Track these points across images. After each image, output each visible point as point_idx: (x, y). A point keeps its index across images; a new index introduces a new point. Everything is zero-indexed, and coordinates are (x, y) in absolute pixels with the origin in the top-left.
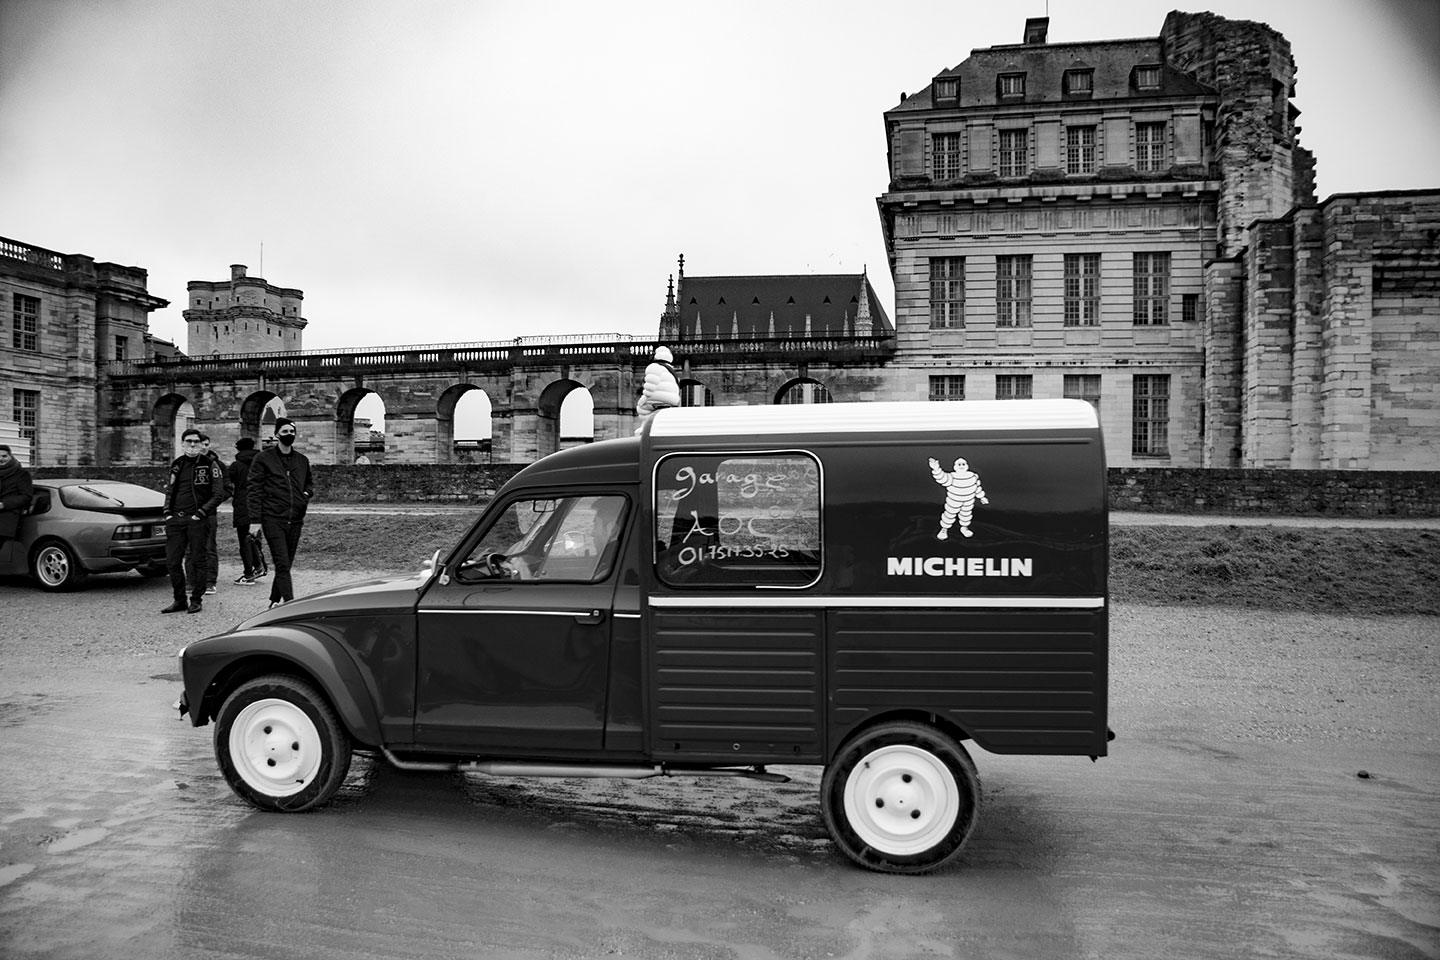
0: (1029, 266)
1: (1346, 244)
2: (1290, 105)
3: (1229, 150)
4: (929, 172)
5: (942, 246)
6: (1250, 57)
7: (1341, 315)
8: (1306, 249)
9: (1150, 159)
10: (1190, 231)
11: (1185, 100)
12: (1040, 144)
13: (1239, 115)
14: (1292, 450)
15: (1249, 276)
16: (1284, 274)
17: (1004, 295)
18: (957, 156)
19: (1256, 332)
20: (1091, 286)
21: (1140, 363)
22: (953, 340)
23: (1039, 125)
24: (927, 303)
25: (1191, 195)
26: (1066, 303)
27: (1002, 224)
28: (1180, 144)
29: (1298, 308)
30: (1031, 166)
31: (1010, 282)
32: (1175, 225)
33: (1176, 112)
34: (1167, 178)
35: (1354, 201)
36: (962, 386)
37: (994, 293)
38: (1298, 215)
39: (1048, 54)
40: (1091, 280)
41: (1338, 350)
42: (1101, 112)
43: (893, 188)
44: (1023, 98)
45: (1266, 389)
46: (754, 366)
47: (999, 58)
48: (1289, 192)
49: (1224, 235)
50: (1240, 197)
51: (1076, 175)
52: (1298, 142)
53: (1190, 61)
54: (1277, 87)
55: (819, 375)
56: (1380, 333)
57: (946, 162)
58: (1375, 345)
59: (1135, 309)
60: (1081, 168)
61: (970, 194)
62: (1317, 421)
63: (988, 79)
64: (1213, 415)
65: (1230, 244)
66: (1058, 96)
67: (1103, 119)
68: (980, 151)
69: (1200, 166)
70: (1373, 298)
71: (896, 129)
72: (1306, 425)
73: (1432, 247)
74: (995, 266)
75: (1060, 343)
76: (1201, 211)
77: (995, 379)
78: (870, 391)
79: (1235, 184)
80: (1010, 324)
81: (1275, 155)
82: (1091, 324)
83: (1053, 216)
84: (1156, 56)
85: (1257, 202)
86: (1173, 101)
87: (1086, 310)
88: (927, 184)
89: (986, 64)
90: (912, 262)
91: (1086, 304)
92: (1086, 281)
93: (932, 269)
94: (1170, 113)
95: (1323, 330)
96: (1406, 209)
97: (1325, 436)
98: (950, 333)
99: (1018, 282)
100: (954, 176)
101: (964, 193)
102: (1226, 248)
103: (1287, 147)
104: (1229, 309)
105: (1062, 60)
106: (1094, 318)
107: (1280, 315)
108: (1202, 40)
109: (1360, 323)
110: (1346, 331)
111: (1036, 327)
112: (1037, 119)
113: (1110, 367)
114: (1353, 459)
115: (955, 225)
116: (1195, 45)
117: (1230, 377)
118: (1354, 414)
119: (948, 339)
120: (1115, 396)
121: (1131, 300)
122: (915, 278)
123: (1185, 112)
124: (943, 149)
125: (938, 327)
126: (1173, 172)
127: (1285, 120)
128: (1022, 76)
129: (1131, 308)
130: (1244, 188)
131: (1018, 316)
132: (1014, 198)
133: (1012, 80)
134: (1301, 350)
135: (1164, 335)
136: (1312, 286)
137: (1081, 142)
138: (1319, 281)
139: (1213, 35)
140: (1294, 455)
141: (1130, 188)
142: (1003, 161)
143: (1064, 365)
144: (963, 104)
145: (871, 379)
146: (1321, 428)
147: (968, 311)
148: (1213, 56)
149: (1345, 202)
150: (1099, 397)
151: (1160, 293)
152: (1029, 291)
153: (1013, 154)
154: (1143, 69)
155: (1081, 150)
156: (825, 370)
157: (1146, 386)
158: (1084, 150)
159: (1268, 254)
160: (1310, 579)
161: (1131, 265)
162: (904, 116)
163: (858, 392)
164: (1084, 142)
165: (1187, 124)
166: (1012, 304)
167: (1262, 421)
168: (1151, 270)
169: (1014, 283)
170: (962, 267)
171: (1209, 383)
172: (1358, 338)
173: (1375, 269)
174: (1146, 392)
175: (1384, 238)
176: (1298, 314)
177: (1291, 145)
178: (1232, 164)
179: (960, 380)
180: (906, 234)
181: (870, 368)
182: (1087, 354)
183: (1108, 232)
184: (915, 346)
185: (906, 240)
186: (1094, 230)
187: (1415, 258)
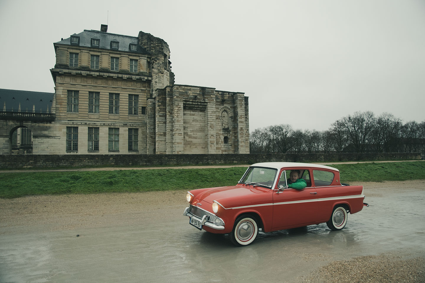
0: (99, 95)
1: (177, 97)
2: (169, 60)
3: (153, 70)
4: (68, 64)
5: (71, 87)
6: (159, 47)
7: (176, 115)
8: (169, 97)
9: (134, 69)
10: (144, 90)
11: (143, 55)
12: (103, 60)
13: (156, 61)
14: (166, 149)
15: (156, 103)
16: (164, 103)
17: (91, 103)
18: (78, 60)
19: (157, 118)
20: (117, 102)
21: (130, 125)
22: (75, 116)
23: (103, 55)
24: (66, 104)
25: (144, 80)
26: (110, 107)
27: (90, 83)
28: (141, 66)
29: (167, 112)
30: (100, 66)
32: (140, 88)
33: (141, 58)
34: (138, 75)
35: (179, 87)
36: (77, 130)
37: (88, 103)
38: (167, 88)
39: (107, 35)
40: (117, 101)
41: (176, 123)
42: (120, 54)
43: (56, 66)
44: (99, 47)
45: (160, 133)
46: (2, 121)
47: (92, 34)
48: (168, 82)
49: (152, 92)
51: (113, 71)
52: (171, 70)
53: (145, 45)
54: (165, 56)
55: (27, 125)
56: (186, 120)
57: (74, 61)
58: (184, 123)
59: (129, 110)
60: (115, 69)
61: (81, 72)
62: (172, 142)
63: (88, 39)
64: (149, 140)
65: (154, 94)
66: (109, 48)
67: (121, 56)
68: (85, 59)
69: (147, 73)
70: (184, 111)
71: (58, 49)
72: (169, 142)
73: (196, 100)
74: (88, 94)
75: (108, 118)
76: (146, 85)
77: (87, 128)
78: (46, 131)
79: (155, 79)
80: (93, 112)
81: (164, 72)
82: (117, 113)
83: (106, 82)
84: (136, 42)
85: (160, 84)
86: (140, 54)
87: (115, 109)
88: (67, 67)
89: (88, 35)
90: (61, 91)
91: (115, 108)
92: (115, 101)
93: (68, 93)
94: (139, 58)
95: (173, 118)
96: (190, 90)
97: (174, 145)
98: (74, 114)
99: (95, 100)
100: (76, 66)
101: (79, 72)
102: (153, 95)
103: (168, 71)
104: (153, 112)
105: (111, 38)
106: (118, 112)
107: (163, 114)
108: (148, 40)
109: (181, 117)
110: (177, 119)
111: (101, 113)
112: (102, 53)
113: (122, 126)
114: (180, 151)
115: (76, 81)
116: (145, 41)
117: (153, 130)
118: (180, 140)
119: (73, 115)
120: (123, 134)
121: (128, 107)
122: (62, 96)
123: (143, 58)
124: (73, 57)
125: (70, 112)
126: (139, 73)
127: (168, 64)
129: (128, 110)
131: (95, 110)
132: (94, 75)
133: (95, 41)
134: (168, 123)
135: (136, 117)
136: (170, 107)
137: (115, 62)
138: (172, 106)
139: (150, 40)
140: (167, 150)
141: (128, 76)
142: (92, 64)
143: (109, 125)
144: (80, 45)
145: (46, 127)
146: (172, 143)
147: (79, 107)
148: (150, 45)
149: (177, 86)
150: (119, 134)
151: (136, 106)
152: (99, 103)
153: (95, 62)
154: (133, 45)
155: (115, 64)
156: (30, 123)
157: (132, 131)
158: (116, 64)
159: (160, 98)
160: (134, 183)
161: (128, 97)
162: (60, 45)
163: (42, 131)
164: (116, 62)
165: (143, 61)
166: (93, 106)
167: (159, 141)
168: (133, 99)
169: (94, 100)
170: (78, 94)
171: (148, 131)
172: (180, 121)
173: (184, 104)
174: (132, 133)
175: (186, 96)
176: (167, 114)
177: (169, 71)
178: (154, 73)
179: (77, 128)
180: (60, 82)
181: (46, 123)
182: (115, 122)
183: (122, 88)
184: (62, 117)
185: (60, 84)
186: (118, 87)
187: (192, 102)
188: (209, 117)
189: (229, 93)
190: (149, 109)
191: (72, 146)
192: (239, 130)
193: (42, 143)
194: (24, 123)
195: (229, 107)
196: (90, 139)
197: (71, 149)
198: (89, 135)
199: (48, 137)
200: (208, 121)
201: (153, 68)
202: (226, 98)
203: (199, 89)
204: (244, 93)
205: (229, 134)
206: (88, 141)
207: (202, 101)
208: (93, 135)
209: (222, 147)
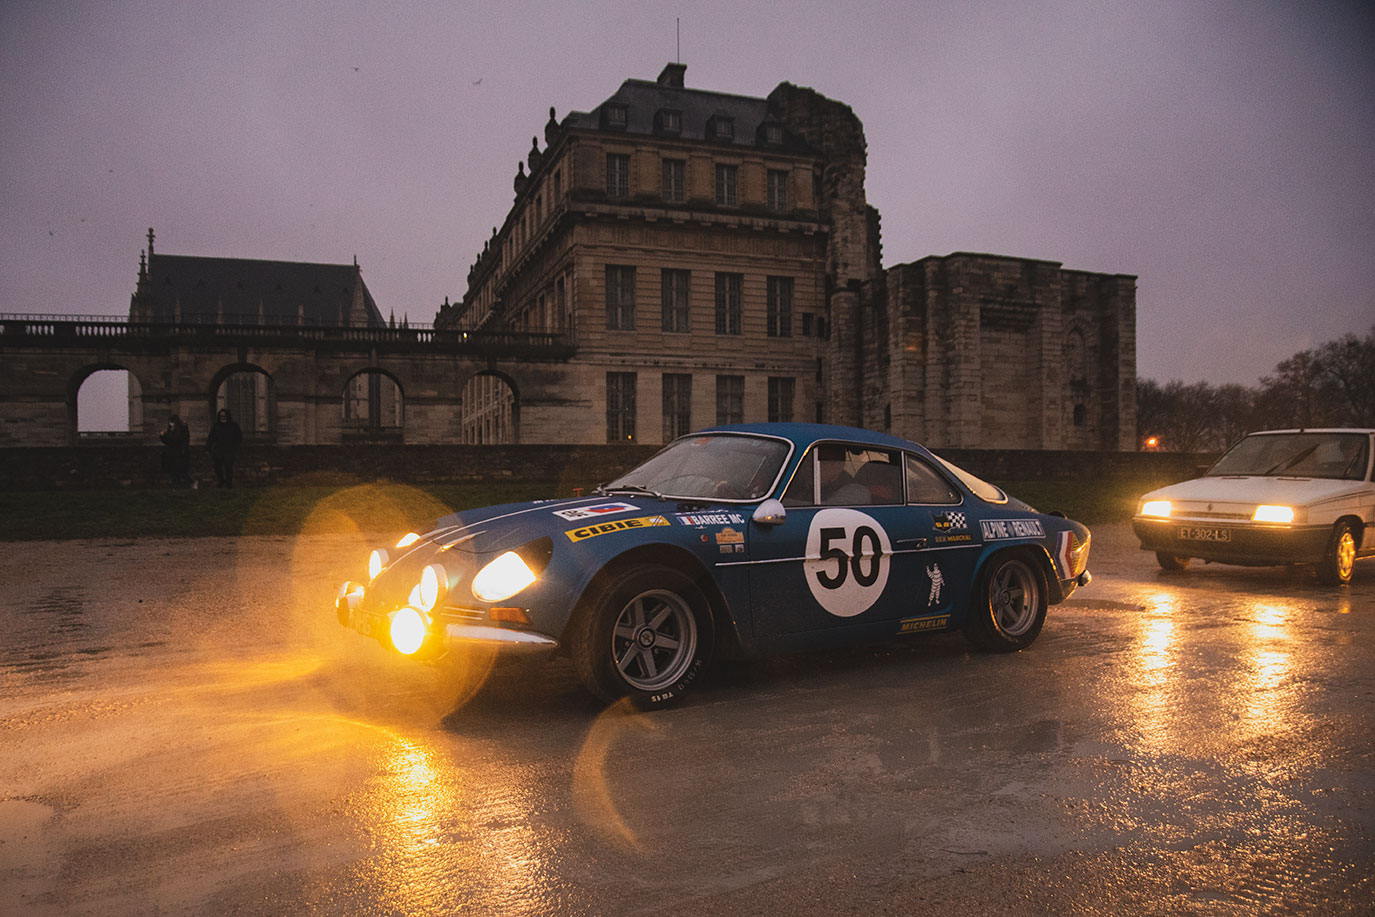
0: (688, 280)
1: (964, 289)
3: (838, 202)
4: (604, 186)
5: (616, 255)
6: (846, 131)
8: (934, 289)
9: (776, 200)
10: (805, 263)
11: (802, 156)
12: (696, 176)
14: (927, 439)
16: (920, 307)
17: (667, 303)
18: (627, 176)
20: (735, 301)
21: (773, 367)
22: (626, 340)
23: (695, 159)
24: (603, 306)
25: (809, 233)
26: (717, 315)
27: (666, 241)
28: (798, 190)
29: (931, 332)
30: (689, 194)
31: (671, 293)
32: (797, 257)
33: (797, 165)
34: (791, 217)
36: (633, 381)
37: (659, 301)
39: (685, 96)
40: (735, 296)
41: (963, 366)
42: (741, 156)
44: (681, 134)
46: (444, 357)
49: (833, 268)
50: (845, 240)
51: (722, 206)
52: (867, 201)
55: (507, 368)
56: (983, 355)
57: (617, 179)
58: (983, 362)
59: (769, 322)
60: (726, 199)
61: (642, 213)
62: (945, 418)
63: (645, 111)
65: (839, 276)
66: (703, 136)
67: (744, 162)
68: (647, 173)
69: (815, 211)
70: (980, 330)
71: (573, 144)
72: (938, 420)
73: (1010, 297)
74: (660, 277)
75: (712, 347)
76: (815, 248)
77: (661, 376)
78: (555, 384)
79: (842, 231)
80: (672, 330)
82: (735, 333)
83: (707, 239)
86: (792, 155)
87: (731, 321)
88: (604, 198)
90: (590, 267)
91: (731, 316)
92: (730, 296)
93: (607, 275)
94: (792, 165)
95: (949, 350)
96: (997, 268)
98: (624, 334)
99: (677, 293)
100: (625, 194)
101: (638, 211)
102: (835, 276)
106: (738, 329)
107: (916, 337)
108: (810, 110)
109: (974, 347)
110: (966, 352)
111: (695, 333)
112: (693, 154)
113: (751, 370)
114: (973, 446)
115: (627, 239)
116: (804, 113)
118: (972, 413)
119: (623, 339)
120: (756, 395)
121: (765, 315)
122: (594, 283)
124: (615, 168)
125: (612, 328)
126: (796, 213)
128: (677, 114)
129: (765, 322)
130: (848, 234)
131: (678, 323)
132: (678, 219)
133: (671, 117)
134: (933, 364)
135: (789, 345)
136: (938, 317)
137: (726, 179)
138: (945, 314)
139: (818, 109)
141: (766, 222)
142: (666, 186)
143: (716, 368)
145: (555, 373)
147: (637, 315)
148: (820, 125)
150: (743, 394)
151: (786, 311)
152: (687, 302)
153: (673, 180)
154: (770, 124)
155: (726, 186)
156: (511, 364)
157: (778, 387)
158: (728, 186)
161: (765, 286)
162: (581, 133)
164: (728, 179)
165: (804, 176)
166: (674, 313)
168: (778, 292)
169: (674, 293)
170: (633, 276)
172: (973, 358)
173: (982, 310)
174: (777, 392)
175: (986, 287)
176: (929, 337)
179: (630, 378)
180: (585, 241)
181: (556, 363)
182: (735, 358)
183: (748, 257)
184: (594, 344)
185: (585, 247)
186: (738, 254)
187: (1002, 303)
188: (1045, 346)
189: (1088, 275)
190: (844, 322)
191: (621, 429)
192: (1120, 388)
193: (544, 419)
194: (499, 363)
195: (1090, 319)
196: (667, 410)
197: (617, 438)
198: (664, 395)
199: (560, 402)
200: (1041, 361)
201: (835, 195)
202: (1081, 292)
203: (1018, 265)
204: (1136, 277)
205: (1088, 400)
206: (664, 414)
207: (1027, 302)
208: (676, 397)
209: (1070, 435)
